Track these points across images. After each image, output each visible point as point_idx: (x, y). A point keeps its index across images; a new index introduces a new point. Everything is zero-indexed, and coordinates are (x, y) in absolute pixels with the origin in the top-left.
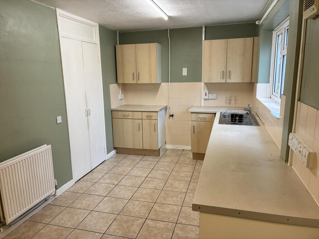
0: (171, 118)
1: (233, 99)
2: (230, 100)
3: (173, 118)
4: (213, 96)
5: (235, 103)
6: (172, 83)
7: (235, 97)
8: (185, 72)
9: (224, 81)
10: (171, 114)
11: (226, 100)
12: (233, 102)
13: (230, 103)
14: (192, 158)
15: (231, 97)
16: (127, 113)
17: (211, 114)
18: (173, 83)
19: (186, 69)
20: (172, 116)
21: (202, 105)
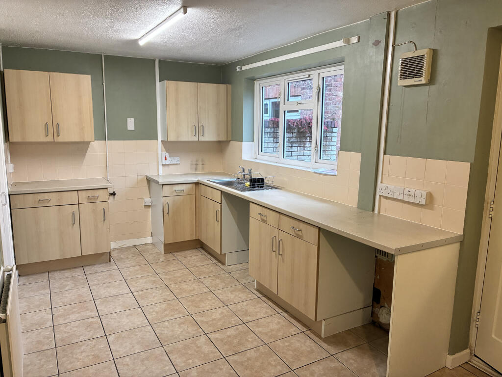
0: (111, 197)
1: (200, 163)
2: (196, 165)
3: (114, 198)
4: (176, 160)
5: (203, 169)
6: (110, 141)
7: (202, 161)
8: (131, 124)
9: (196, 139)
10: (112, 192)
11: (192, 165)
12: (200, 166)
13: (196, 169)
14: (163, 253)
15: (197, 161)
16: (46, 196)
17: (191, 185)
18: (113, 141)
19: (133, 119)
20: (114, 194)
21: (160, 173)
